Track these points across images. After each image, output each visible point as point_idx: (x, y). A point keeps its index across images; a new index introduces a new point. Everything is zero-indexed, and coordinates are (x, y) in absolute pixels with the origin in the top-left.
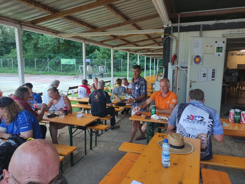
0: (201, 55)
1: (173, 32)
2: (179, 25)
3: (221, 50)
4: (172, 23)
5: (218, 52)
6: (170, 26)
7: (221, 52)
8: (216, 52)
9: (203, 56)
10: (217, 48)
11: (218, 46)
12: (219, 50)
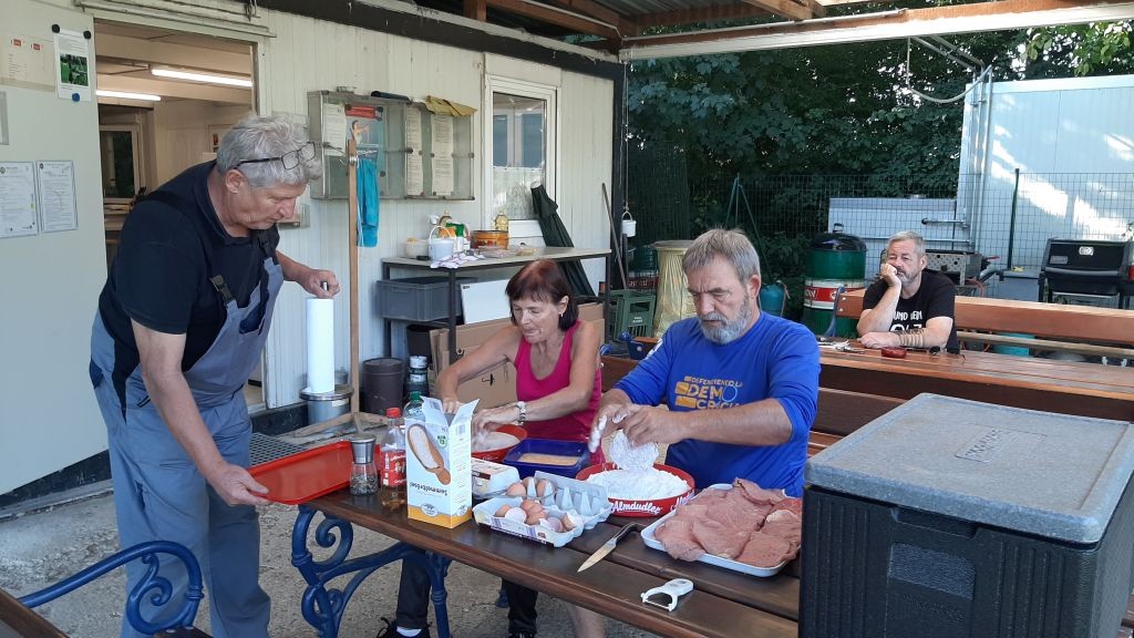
3: (81, 75)
7: (82, 80)
11: (65, 53)
12: (74, 74)
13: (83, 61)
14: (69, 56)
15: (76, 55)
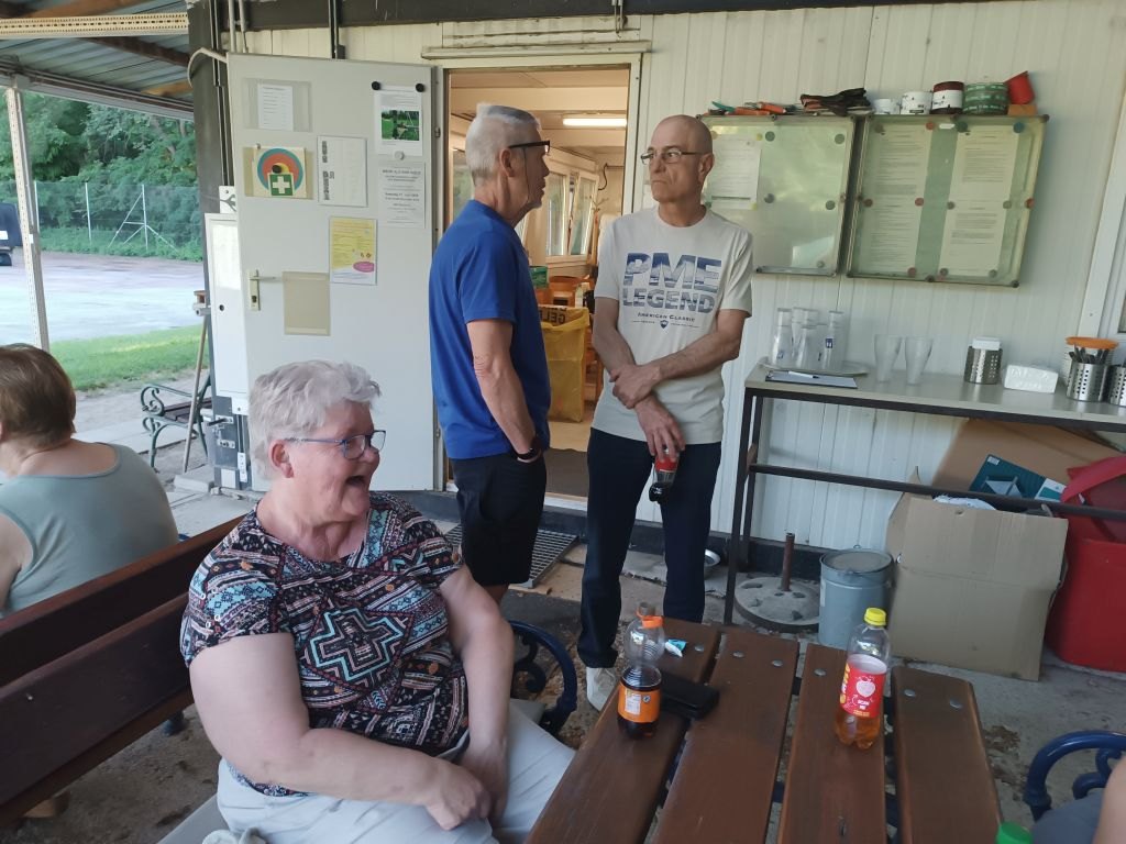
3: (410, 129)
5: (395, 135)
7: (411, 135)
8: (384, 136)
10: (384, 116)
11: (388, 109)
12: (399, 129)
13: (414, 116)
14: (395, 112)
15: (404, 111)
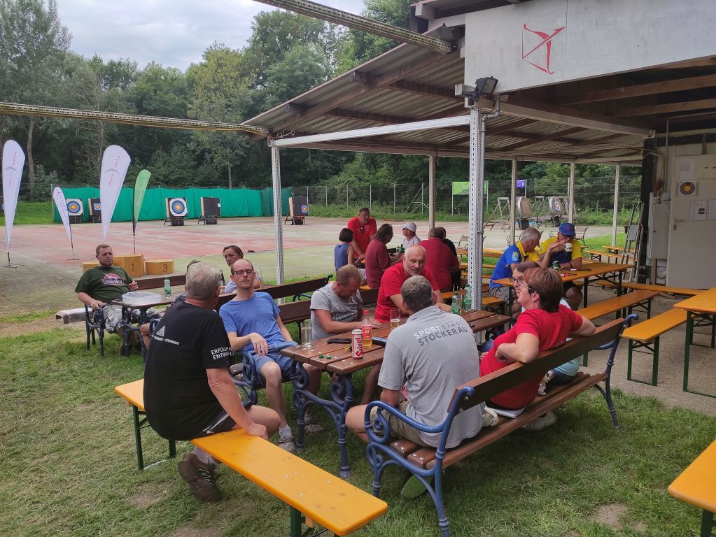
0: (694, 182)
1: (658, 146)
2: (666, 135)
4: (656, 133)
6: (653, 137)
9: (698, 183)
